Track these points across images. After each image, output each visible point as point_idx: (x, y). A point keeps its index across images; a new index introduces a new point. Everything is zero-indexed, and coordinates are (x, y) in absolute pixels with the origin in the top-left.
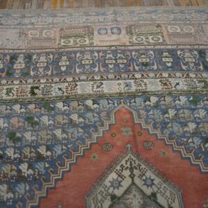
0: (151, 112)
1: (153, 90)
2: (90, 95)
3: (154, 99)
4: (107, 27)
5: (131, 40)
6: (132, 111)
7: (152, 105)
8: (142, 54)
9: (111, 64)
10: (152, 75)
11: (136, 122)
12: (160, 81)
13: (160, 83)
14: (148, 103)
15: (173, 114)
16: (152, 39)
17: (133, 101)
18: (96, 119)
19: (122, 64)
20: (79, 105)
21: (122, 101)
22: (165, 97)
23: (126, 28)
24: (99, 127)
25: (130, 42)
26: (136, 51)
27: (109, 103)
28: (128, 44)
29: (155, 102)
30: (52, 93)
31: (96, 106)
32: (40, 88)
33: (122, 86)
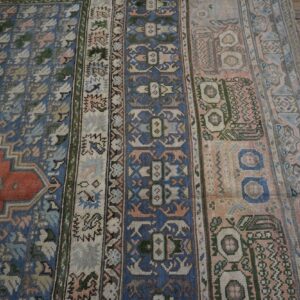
0: (21, 238)
1: (72, 253)
2: (78, 131)
3: (49, 249)
4: (266, 169)
5: (225, 223)
6: (33, 202)
7: (38, 243)
8: (177, 244)
9: (150, 172)
10: (114, 257)
11: (8, 205)
12: (93, 275)
13: (88, 273)
14: (44, 235)
15: (6, 284)
16: (233, 282)
17: (54, 206)
18: (29, 140)
19: (150, 194)
20: (60, 114)
21: (57, 185)
22: (52, 275)
23: (272, 217)
24: (13, 144)
25: (219, 220)
26: (190, 233)
27: (56, 162)
28: (212, 215)
29: (44, 250)
30: (91, 76)
31: (55, 140)
32: (103, 60)
33: (90, 189)
